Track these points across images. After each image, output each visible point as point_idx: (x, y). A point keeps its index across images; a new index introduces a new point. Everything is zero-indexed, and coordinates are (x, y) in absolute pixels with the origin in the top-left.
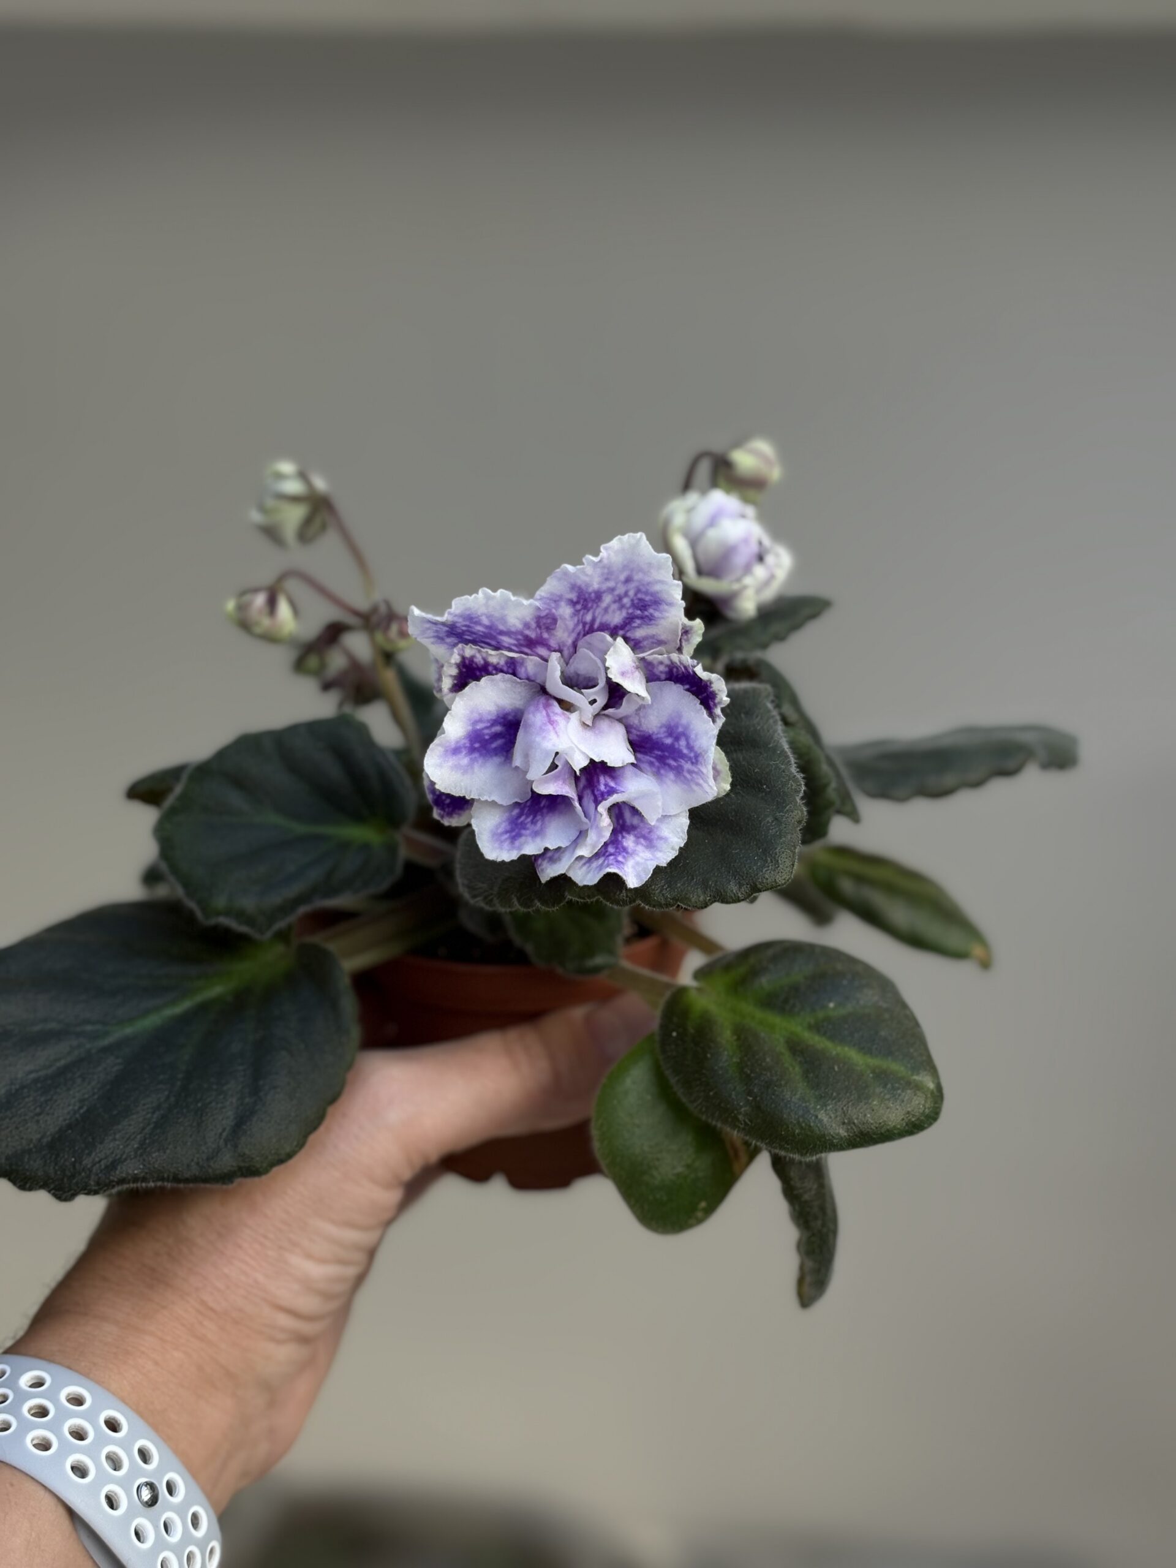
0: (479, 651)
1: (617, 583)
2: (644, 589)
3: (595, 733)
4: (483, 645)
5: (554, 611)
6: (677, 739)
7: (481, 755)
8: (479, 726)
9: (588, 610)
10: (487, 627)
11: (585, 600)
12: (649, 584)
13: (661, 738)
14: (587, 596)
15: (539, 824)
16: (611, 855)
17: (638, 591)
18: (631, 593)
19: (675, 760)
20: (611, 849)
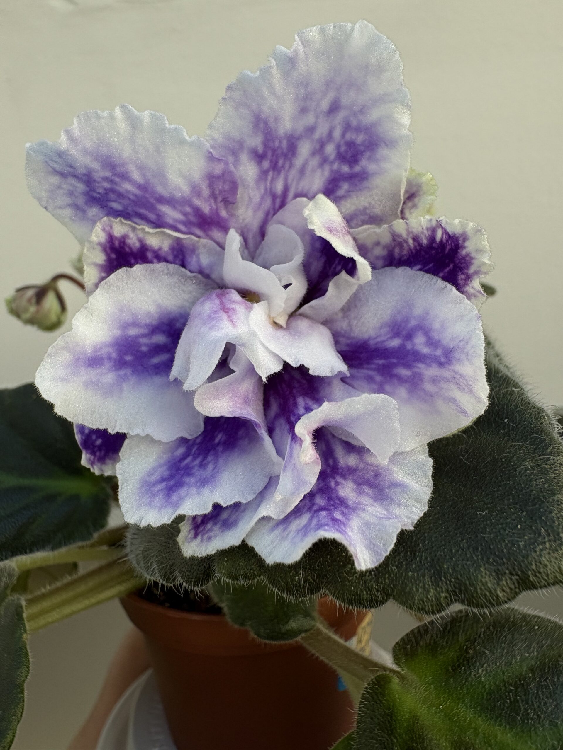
0: (134, 229)
1: (317, 117)
2: (354, 123)
3: (291, 333)
4: (137, 220)
5: (232, 168)
6: (409, 336)
7: (135, 371)
8: (133, 332)
9: (279, 172)
10: (140, 187)
11: (274, 151)
12: (363, 110)
13: (384, 341)
14: (277, 144)
15: (211, 467)
16: (322, 509)
17: (347, 127)
18: (337, 134)
19: (408, 366)
20: (320, 501)
